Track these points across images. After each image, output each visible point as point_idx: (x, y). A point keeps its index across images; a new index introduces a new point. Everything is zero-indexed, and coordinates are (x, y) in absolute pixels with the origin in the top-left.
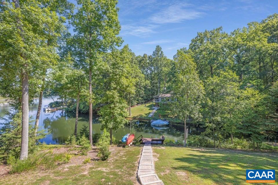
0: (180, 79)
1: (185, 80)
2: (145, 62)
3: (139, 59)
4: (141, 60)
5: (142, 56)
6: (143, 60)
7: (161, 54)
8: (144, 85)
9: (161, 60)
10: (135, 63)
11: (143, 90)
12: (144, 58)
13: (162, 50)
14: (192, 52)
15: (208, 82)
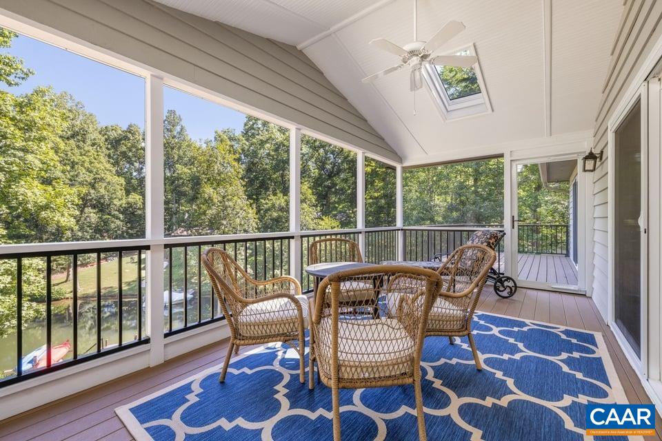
0: (206, 196)
1: (216, 198)
2: (133, 146)
3: (113, 135)
4: (121, 140)
5: (125, 128)
6: (126, 138)
7: (180, 133)
8: (124, 205)
9: (180, 148)
10: (93, 145)
11: (118, 218)
12: (130, 135)
13: (182, 123)
14: (244, 141)
15: (266, 204)
